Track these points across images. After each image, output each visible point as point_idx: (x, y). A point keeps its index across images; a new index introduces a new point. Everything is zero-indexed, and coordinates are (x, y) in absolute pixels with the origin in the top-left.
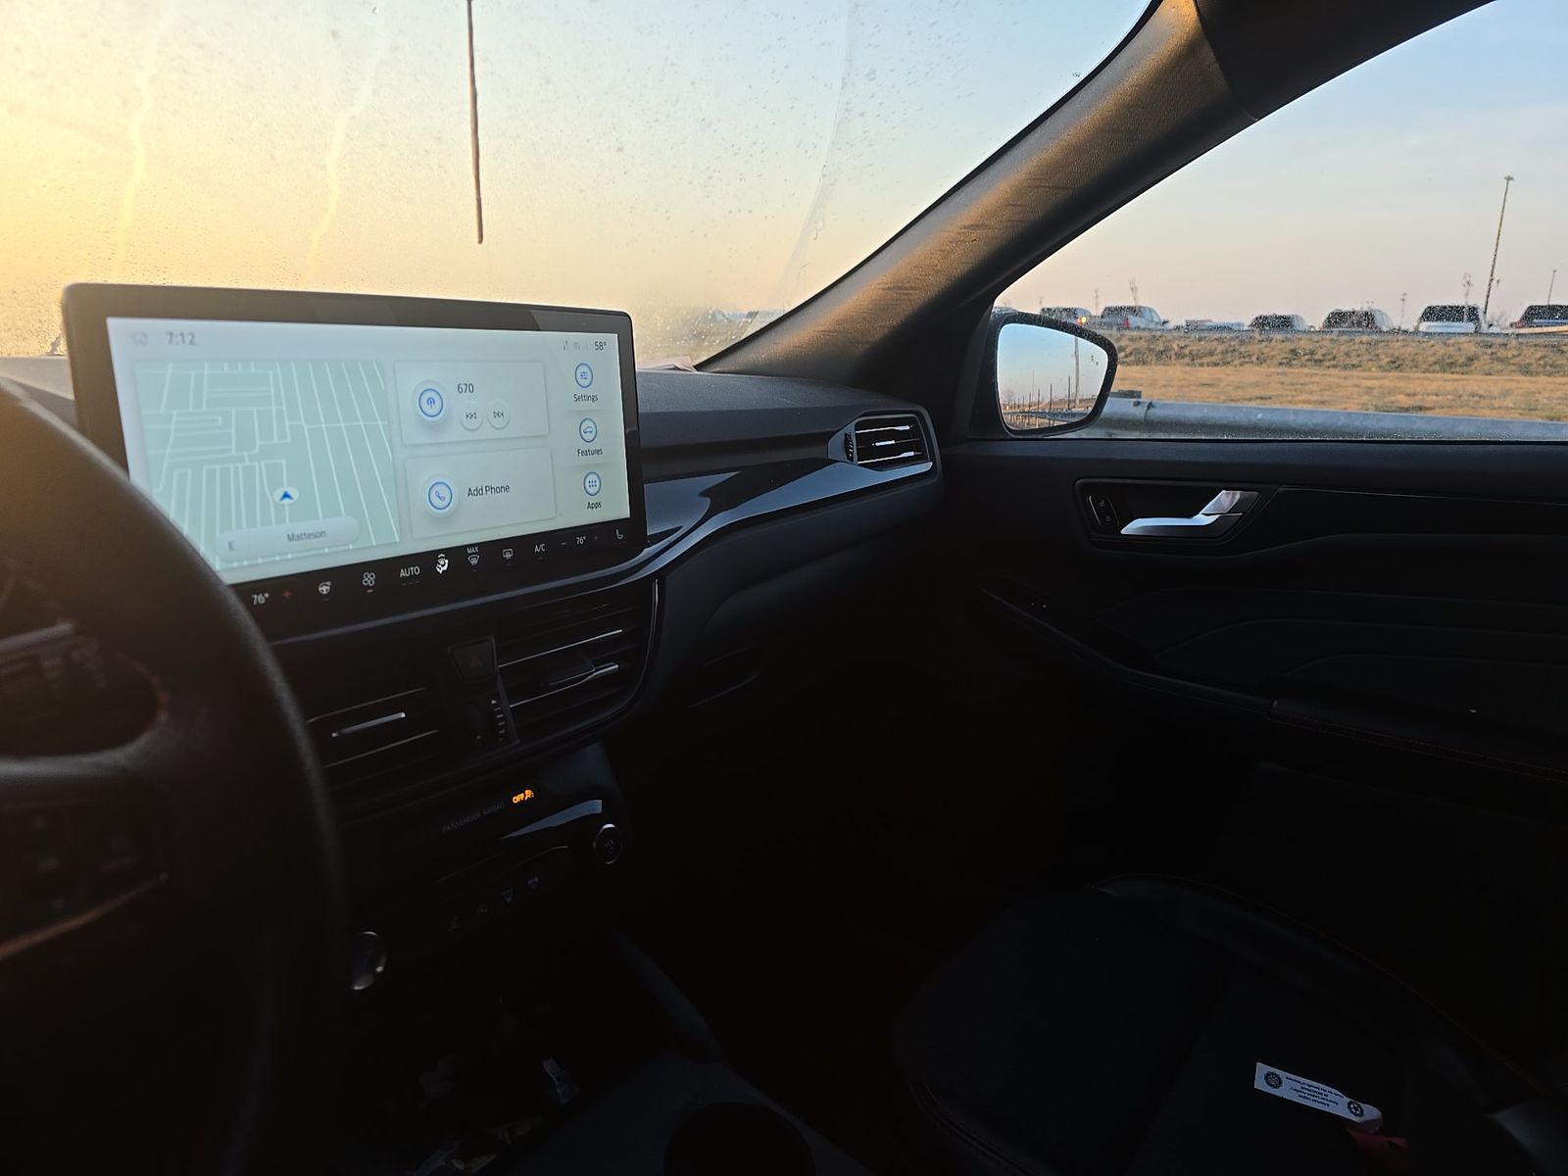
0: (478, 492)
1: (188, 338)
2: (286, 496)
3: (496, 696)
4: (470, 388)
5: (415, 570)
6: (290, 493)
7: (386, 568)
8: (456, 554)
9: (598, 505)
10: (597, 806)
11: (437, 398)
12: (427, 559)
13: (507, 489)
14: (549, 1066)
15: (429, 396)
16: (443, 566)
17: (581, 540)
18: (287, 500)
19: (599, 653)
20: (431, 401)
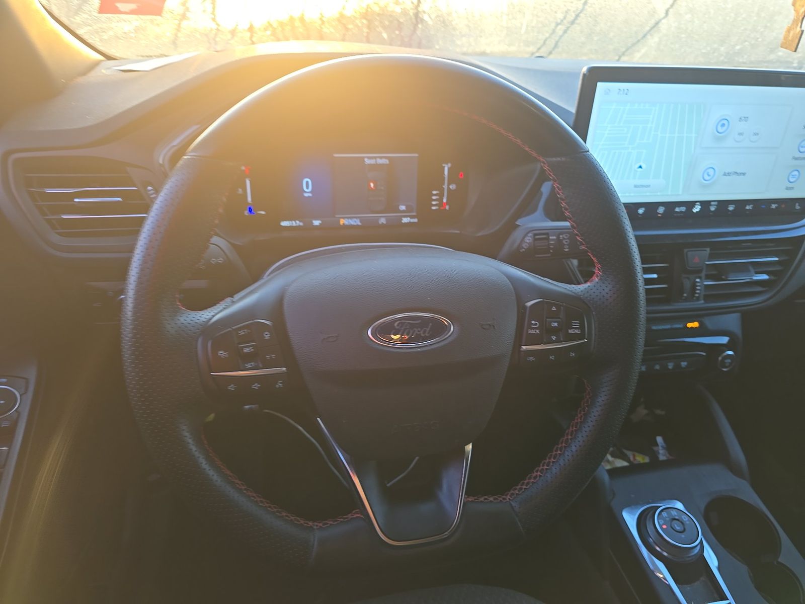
0: (729, 174)
1: (626, 91)
2: (640, 167)
3: (700, 278)
4: (746, 118)
5: (683, 209)
6: (642, 166)
7: (670, 206)
8: (705, 204)
9: (792, 188)
10: (724, 340)
11: (726, 125)
12: (691, 204)
13: (744, 174)
14: (659, 439)
15: (724, 122)
16: (697, 209)
17: (774, 206)
18: (640, 169)
19: (759, 268)
20: (723, 125)
